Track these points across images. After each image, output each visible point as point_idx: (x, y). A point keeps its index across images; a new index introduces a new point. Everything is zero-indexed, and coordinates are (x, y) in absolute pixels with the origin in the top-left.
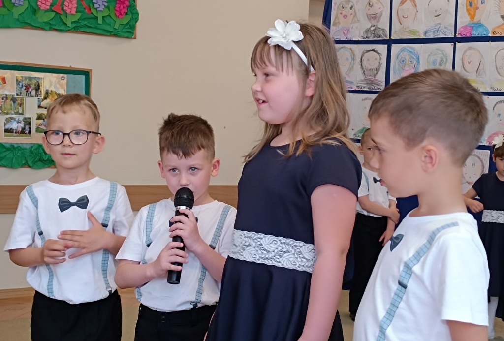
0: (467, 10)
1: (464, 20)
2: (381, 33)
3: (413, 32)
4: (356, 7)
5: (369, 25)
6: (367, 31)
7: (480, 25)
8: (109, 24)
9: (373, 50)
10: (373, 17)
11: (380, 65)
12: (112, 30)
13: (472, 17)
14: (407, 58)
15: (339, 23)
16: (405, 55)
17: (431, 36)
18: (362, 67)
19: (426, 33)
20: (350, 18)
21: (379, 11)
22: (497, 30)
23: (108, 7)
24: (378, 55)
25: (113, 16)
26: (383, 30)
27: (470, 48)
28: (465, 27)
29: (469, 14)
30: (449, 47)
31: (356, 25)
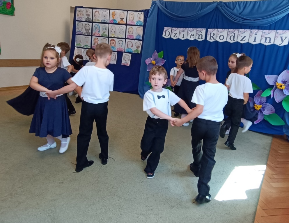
0: (112, 16)
1: (111, 18)
2: (90, 20)
3: (99, 20)
4: (83, 11)
5: (87, 17)
6: (86, 19)
7: (115, 20)
8: (4, 11)
9: (88, 24)
10: (88, 15)
11: (90, 28)
12: (6, 13)
13: (113, 18)
14: (97, 27)
15: (79, 16)
16: (96, 26)
17: (103, 22)
18: (85, 28)
19: (102, 21)
20: (82, 14)
21: (89, 14)
22: (119, 22)
23: (4, 5)
24: (89, 26)
25: (6, 8)
26: (91, 19)
27: (113, 26)
28: (112, 20)
29: (113, 17)
30: (107, 25)
31: (83, 17)
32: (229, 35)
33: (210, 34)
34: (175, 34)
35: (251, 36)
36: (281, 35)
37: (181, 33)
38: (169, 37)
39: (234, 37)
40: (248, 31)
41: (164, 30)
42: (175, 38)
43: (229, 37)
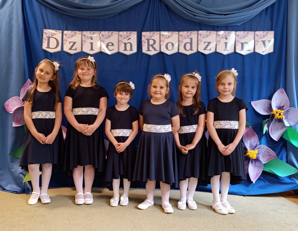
32: (182, 42)
33: (146, 41)
34: (72, 44)
35: (220, 42)
36: (262, 38)
37: (85, 42)
38: (59, 49)
39: (191, 44)
40: (213, 34)
41: (45, 36)
42: (72, 52)
43: (183, 44)
